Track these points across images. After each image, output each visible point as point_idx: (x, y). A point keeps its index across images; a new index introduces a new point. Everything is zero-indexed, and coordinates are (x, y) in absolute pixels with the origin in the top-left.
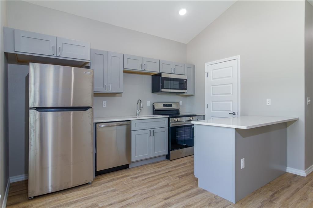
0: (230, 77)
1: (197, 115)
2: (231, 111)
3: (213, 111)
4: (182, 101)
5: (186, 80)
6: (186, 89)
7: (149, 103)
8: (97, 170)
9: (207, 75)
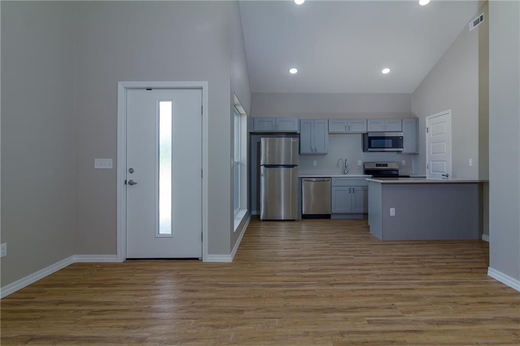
0: (444, 133)
1: (411, 176)
2: (444, 172)
3: (433, 173)
4: (404, 161)
5: (402, 137)
6: (402, 148)
7: (360, 163)
8: (303, 213)
9: (428, 130)
